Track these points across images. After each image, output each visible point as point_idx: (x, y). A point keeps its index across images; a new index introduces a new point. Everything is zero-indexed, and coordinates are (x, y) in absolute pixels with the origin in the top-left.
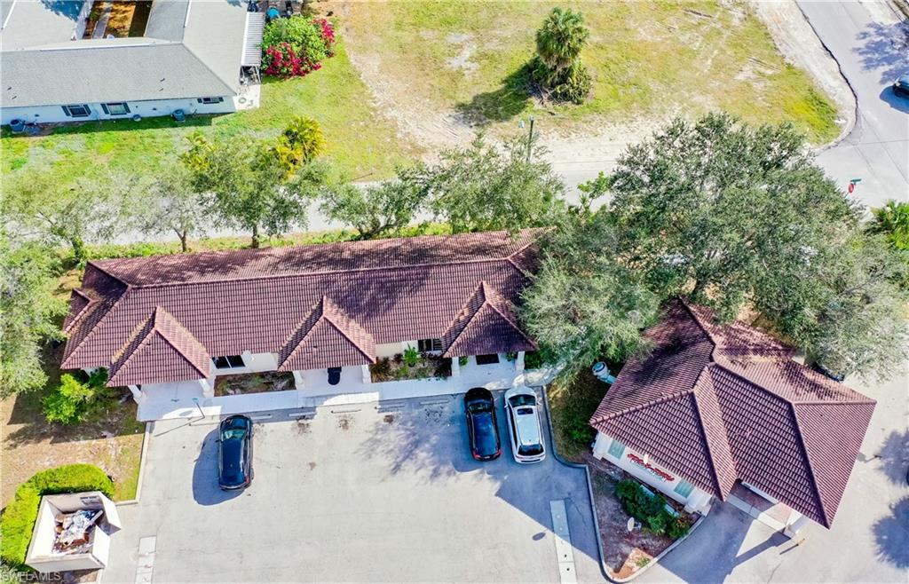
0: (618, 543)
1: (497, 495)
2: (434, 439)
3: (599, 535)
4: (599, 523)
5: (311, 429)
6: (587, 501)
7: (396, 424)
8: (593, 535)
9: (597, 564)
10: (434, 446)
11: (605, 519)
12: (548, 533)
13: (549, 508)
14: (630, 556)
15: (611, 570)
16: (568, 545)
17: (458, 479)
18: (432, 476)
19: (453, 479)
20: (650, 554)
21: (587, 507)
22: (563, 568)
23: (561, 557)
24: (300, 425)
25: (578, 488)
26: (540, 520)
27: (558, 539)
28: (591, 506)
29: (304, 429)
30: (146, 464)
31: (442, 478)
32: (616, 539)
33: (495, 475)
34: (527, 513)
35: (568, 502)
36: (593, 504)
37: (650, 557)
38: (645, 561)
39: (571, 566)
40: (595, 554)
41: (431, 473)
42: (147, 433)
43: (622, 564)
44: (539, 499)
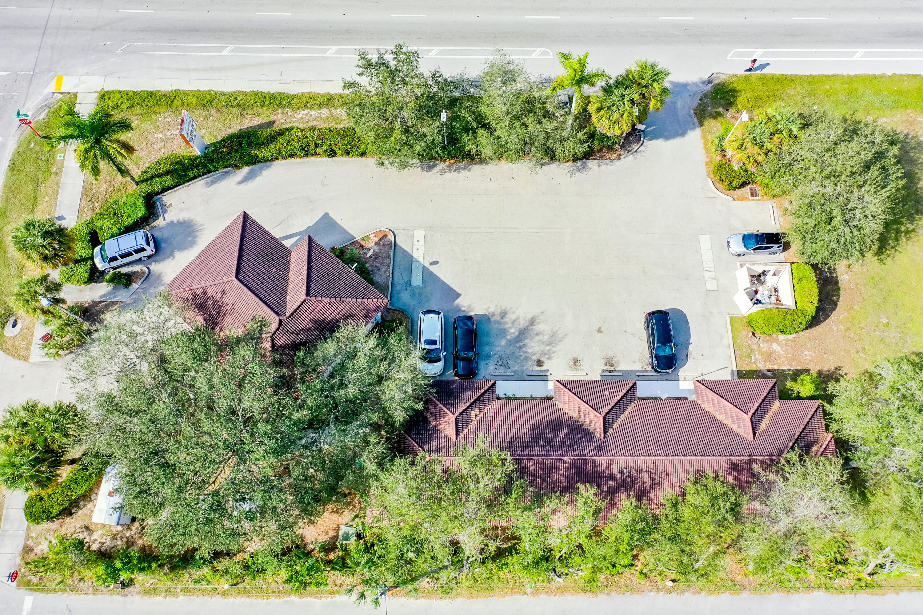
0: (380, 252)
1: (460, 295)
2: (503, 342)
3: (392, 258)
4: (389, 267)
5: (603, 361)
6: (395, 283)
7: (535, 358)
8: (396, 259)
9: (398, 242)
10: (504, 337)
11: (384, 269)
12: (427, 265)
13: (424, 281)
14: (373, 244)
15: (389, 237)
16: (415, 255)
17: (487, 310)
18: (506, 313)
19: (492, 310)
20: (359, 243)
21: (395, 279)
22: (422, 242)
23: (422, 249)
24: (612, 365)
25: (399, 293)
26: (431, 273)
27: (421, 260)
28: (393, 279)
29: (609, 362)
30: (729, 345)
31: (498, 311)
32: (380, 255)
33: (458, 309)
34: (439, 280)
35: (408, 284)
36: (391, 279)
37: (360, 241)
38: (364, 239)
39: (415, 242)
40: (397, 248)
41: (507, 316)
42: (735, 369)
43: (380, 240)
44: (429, 288)
